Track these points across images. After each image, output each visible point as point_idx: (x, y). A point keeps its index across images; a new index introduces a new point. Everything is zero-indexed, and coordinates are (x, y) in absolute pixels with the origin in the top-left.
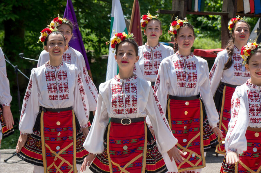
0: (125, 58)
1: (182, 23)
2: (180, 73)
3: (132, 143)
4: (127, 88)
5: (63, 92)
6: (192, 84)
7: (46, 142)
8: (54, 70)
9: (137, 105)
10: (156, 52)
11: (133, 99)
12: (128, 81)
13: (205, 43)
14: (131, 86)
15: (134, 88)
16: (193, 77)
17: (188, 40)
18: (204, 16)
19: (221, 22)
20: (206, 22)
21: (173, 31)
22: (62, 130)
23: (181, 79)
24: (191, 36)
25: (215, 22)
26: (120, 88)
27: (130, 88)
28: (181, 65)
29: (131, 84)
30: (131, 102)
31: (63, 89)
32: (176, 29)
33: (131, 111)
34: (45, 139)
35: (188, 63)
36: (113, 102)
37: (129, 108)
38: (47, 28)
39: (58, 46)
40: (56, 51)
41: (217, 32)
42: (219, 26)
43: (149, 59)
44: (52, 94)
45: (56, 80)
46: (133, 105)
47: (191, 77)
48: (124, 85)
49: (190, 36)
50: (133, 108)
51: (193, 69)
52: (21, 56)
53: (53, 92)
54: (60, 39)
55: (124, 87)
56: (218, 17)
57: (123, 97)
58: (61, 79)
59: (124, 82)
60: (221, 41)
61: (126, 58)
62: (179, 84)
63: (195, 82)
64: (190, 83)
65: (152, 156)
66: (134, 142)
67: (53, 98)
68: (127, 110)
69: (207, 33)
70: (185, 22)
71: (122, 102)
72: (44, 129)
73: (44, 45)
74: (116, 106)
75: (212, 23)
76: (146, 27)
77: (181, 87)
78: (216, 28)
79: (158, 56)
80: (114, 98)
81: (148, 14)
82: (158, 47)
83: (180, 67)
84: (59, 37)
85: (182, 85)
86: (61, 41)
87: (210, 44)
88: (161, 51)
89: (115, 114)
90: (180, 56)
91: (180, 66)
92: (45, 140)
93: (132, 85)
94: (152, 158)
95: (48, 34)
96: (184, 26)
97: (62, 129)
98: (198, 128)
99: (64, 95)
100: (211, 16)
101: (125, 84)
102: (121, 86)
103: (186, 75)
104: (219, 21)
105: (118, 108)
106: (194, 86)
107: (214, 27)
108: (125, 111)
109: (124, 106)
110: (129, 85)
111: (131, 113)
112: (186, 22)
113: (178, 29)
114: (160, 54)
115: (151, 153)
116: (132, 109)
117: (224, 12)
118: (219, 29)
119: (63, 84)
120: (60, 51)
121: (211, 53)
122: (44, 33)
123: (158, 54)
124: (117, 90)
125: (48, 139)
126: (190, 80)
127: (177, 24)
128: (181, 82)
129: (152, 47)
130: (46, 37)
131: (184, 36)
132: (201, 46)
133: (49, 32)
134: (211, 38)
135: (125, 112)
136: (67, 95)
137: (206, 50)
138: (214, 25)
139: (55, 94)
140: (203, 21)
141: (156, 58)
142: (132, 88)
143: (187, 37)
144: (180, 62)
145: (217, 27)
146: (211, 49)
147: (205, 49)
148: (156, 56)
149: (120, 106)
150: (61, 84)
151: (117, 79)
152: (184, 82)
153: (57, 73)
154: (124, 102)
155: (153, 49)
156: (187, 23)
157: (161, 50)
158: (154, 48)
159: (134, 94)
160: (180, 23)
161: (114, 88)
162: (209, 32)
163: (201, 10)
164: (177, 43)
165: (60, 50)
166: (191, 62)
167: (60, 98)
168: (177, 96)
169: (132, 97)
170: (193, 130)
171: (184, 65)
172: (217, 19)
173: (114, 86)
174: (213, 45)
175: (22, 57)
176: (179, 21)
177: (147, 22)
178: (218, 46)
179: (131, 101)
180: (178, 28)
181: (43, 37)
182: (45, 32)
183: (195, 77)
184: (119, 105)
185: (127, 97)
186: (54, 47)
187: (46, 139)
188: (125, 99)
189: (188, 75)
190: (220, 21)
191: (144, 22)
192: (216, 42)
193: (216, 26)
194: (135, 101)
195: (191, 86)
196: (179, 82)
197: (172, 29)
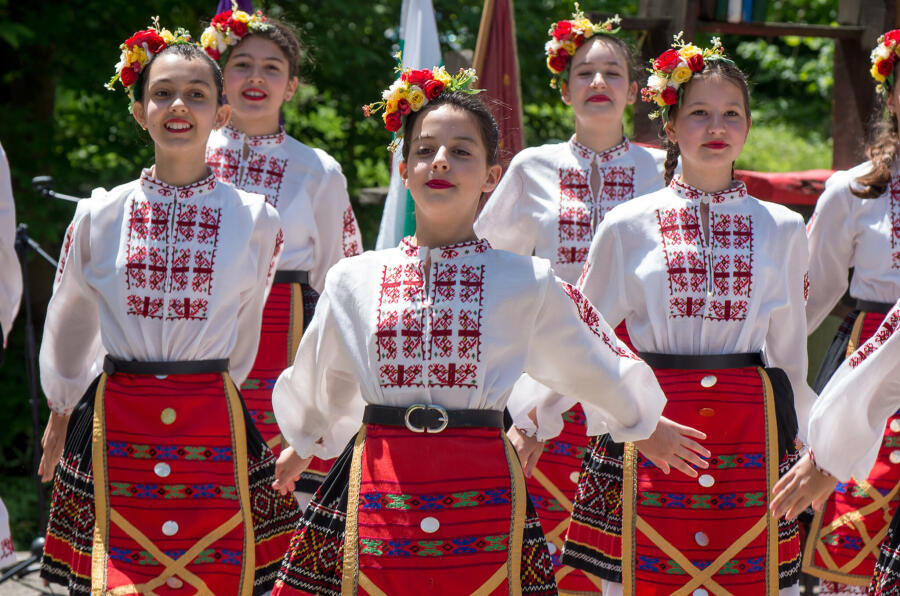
0: (440, 168)
1: (700, 57)
2: (680, 257)
3: (457, 509)
4: (444, 284)
5: (189, 287)
6: (728, 303)
7: (115, 502)
8: (170, 199)
9: (479, 353)
10: (613, 173)
11: (465, 325)
12: (450, 256)
13: (770, 149)
14: (458, 277)
15: (474, 284)
16: (735, 274)
17: (724, 128)
18: (765, 38)
19: (832, 64)
20: (773, 63)
21: (661, 91)
22: (178, 456)
23: (683, 285)
24: (737, 114)
25: (810, 65)
26: (414, 283)
27: (454, 283)
28: (686, 227)
29: (459, 268)
30: (455, 340)
31: (191, 276)
32: (676, 83)
33: (451, 377)
34: (111, 489)
35: (717, 220)
36: (380, 334)
37: (445, 362)
38: (152, 28)
39: (186, 105)
40: (175, 126)
41: (816, 104)
42: (825, 82)
43: (581, 198)
44: (142, 293)
45: (169, 239)
46: (463, 350)
47: (727, 275)
48: (433, 271)
49: (731, 113)
50: (460, 362)
51: (740, 244)
52: (39, 187)
53: (148, 285)
54: (194, 77)
55: (432, 279)
56: (823, 45)
57: (423, 317)
58: (189, 236)
59: (433, 261)
60: (831, 142)
61: (445, 167)
62: (676, 303)
63: (744, 298)
64: (722, 300)
65: (540, 573)
66: (464, 504)
67: (142, 306)
68: (436, 370)
69: (778, 107)
70: (713, 55)
71: (419, 334)
72: (108, 448)
73: (131, 96)
74: (392, 351)
75: (797, 69)
76: (569, 70)
77: (686, 317)
78: (812, 88)
79: (617, 188)
80: (387, 317)
81: (574, 15)
82: (622, 151)
83: (682, 236)
84: (193, 70)
85: (690, 308)
86: (199, 87)
87: (786, 152)
88: (632, 170)
89: (386, 386)
90: (687, 194)
91: (681, 232)
92: (111, 496)
93: (467, 271)
94: (539, 580)
95: (149, 55)
96: (705, 71)
97: (179, 451)
98: (760, 495)
99: (187, 301)
100: (793, 40)
101: (437, 268)
102: (421, 275)
103: (707, 268)
104: (824, 62)
105: (400, 359)
106: (740, 316)
107: (805, 84)
108: (425, 371)
109: (424, 352)
110: (452, 271)
111: (451, 383)
112: (716, 57)
113: (683, 85)
114: (626, 182)
115: (535, 560)
116: (457, 368)
117: (845, 24)
118: (824, 93)
119: (193, 254)
120: (191, 126)
121: (790, 189)
122: (136, 48)
123: (621, 181)
124: (402, 288)
125: (122, 489)
126: (724, 289)
127: (680, 64)
128: (683, 295)
129: (597, 153)
130: (142, 67)
131: (707, 114)
132: (753, 160)
133: (157, 46)
134: (793, 128)
135: (425, 377)
136: (201, 305)
137: (769, 176)
138: (804, 76)
139: (154, 295)
140: (761, 60)
141: (612, 195)
142: (462, 283)
143: (716, 119)
144: (684, 214)
145: (818, 85)
146: (792, 170)
147: (767, 170)
148: (609, 187)
149: (408, 350)
150: (186, 256)
151: (408, 248)
152: (696, 296)
153: (177, 212)
154: (427, 336)
155: (599, 161)
156: (720, 62)
157: (633, 165)
158: (606, 156)
159: (471, 306)
160: (692, 59)
161: (393, 281)
162: (784, 104)
163: (752, 16)
164: (677, 144)
165: (193, 123)
166: (732, 218)
167: (173, 311)
168: (667, 352)
169: (461, 318)
170: (742, 500)
171: (701, 229)
172: (815, 54)
173: (394, 272)
174: (797, 158)
175: (45, 191)
176: (688, 51)
177: (571, 47)
178: (819, 160)
179: (455, 333)
180: (682, 81)
181: (128, 65)
182: (140, 46)
183: (745, 274)
184: (405, 349)
185: (441, 316)
186: (168, 108)
187: (115, 489)
188: (431, 324)
189: (716, 268)
190: (829, 59)
191: (560, 51)
192: (811, 142)
193: (813, 81)
194: (471, 333)
195: (727, 312)
196: (677, 295)
197: (656, 81)
